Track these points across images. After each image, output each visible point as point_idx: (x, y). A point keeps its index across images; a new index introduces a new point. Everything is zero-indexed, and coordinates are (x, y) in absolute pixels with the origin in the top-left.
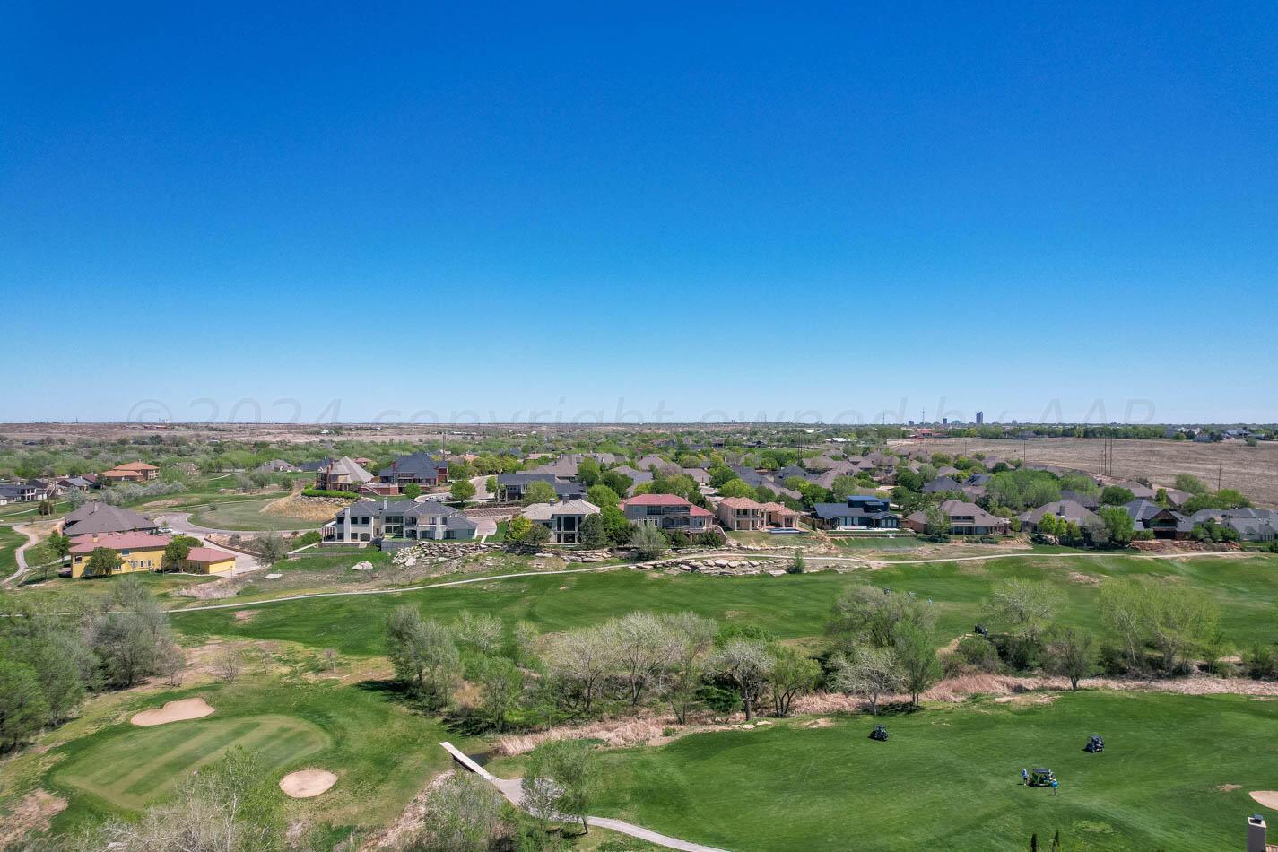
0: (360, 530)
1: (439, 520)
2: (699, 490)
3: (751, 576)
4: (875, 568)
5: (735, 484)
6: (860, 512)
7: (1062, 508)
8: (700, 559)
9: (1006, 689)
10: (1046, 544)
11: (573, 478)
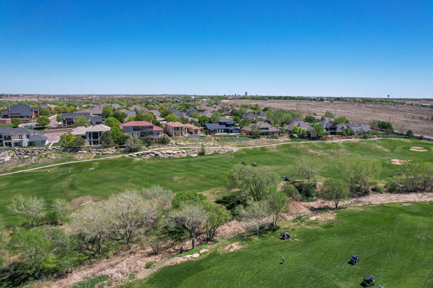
1: (24, 136)
2: (156, 119)
3: (183, 158)
4: (234, 151)
6: (224, 127)
7: (299, 124)
8: (159, 151)
9: (306, 209)
10: (295, 138)
11: (100, 114)
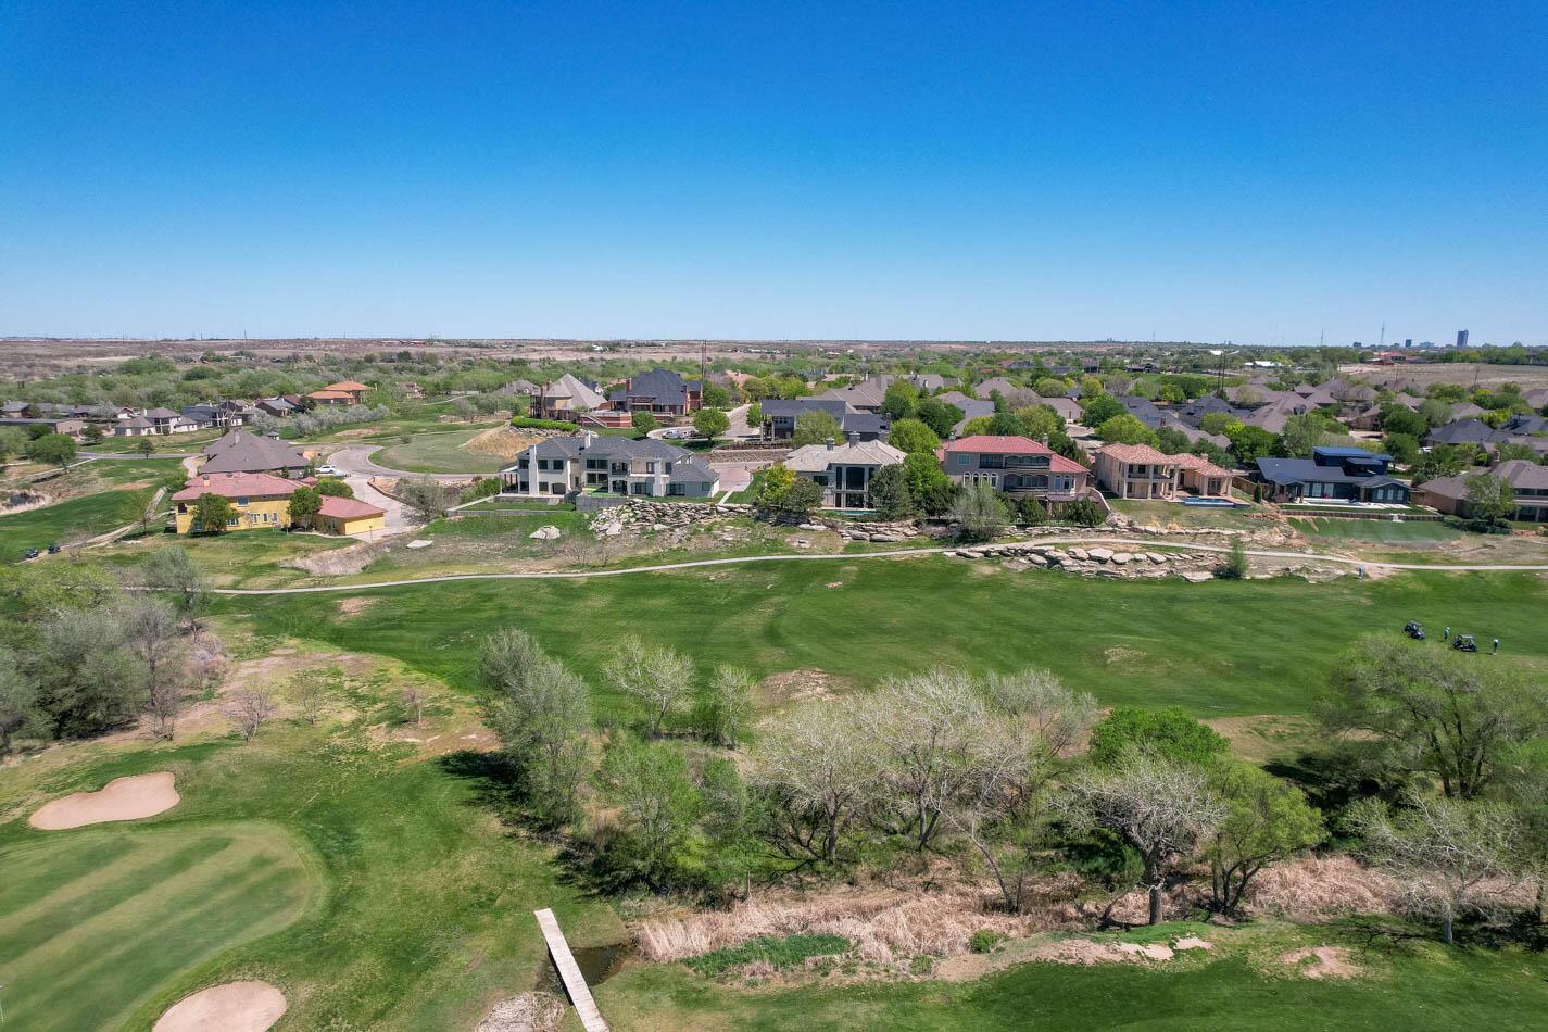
0: (552, 478)
1: (659, 467)
2: (1065, 430)
3: (1152, 581)
5: (1123, 423)
6: (1337, 474)
8: (1064, 547)
11: (877, 408)
